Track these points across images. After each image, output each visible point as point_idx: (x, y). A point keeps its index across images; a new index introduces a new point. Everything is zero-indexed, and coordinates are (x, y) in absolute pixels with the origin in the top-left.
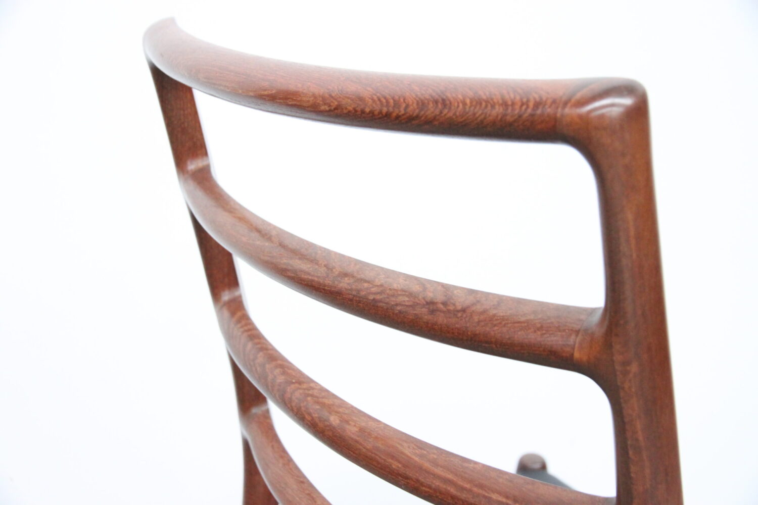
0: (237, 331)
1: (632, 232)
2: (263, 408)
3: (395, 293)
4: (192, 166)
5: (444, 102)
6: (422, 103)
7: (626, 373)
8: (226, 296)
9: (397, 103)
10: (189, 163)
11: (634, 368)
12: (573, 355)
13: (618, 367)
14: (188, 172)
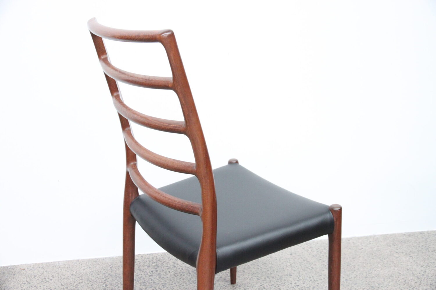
0: (119, 105)
1: (173, 59)
2: (129, 128)
3: (140, 78)
4: (103, 57)
5: (139, 36)
6: (136, 36)
7: (177, 88)
8: (115, 94)
9: (131, 37)
10: (102, 56)
11: (179, 87)
12: (168, 86)
13: (176, 87)
14: (101, 59)
